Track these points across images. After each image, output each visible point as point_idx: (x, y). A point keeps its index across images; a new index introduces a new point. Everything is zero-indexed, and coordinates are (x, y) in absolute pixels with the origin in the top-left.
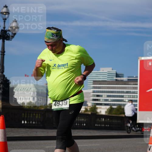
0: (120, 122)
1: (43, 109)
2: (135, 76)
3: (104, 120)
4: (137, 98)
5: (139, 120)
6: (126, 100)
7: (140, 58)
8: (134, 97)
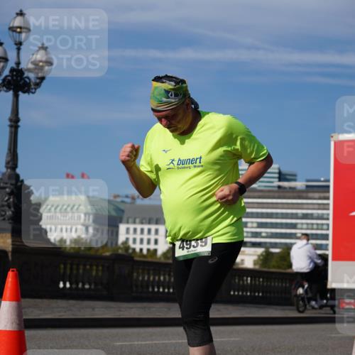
1: (108, 254)
3: (251, 280)
4: (328, 229)
8: (320, 227)
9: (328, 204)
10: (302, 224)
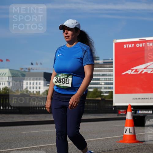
0: (96, 105)
2: (110, 59)
4: (113, 80)
5: (115, 103)
6: (102, 82)
7: (115, 41)
10: (102, 78)
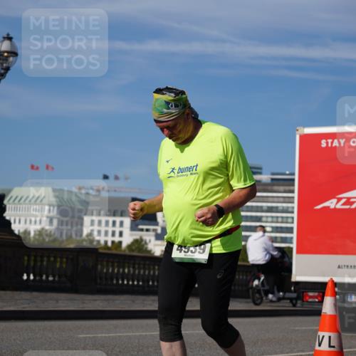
8: (285, 220)
9: (293, 198)
10: (267, 217)
